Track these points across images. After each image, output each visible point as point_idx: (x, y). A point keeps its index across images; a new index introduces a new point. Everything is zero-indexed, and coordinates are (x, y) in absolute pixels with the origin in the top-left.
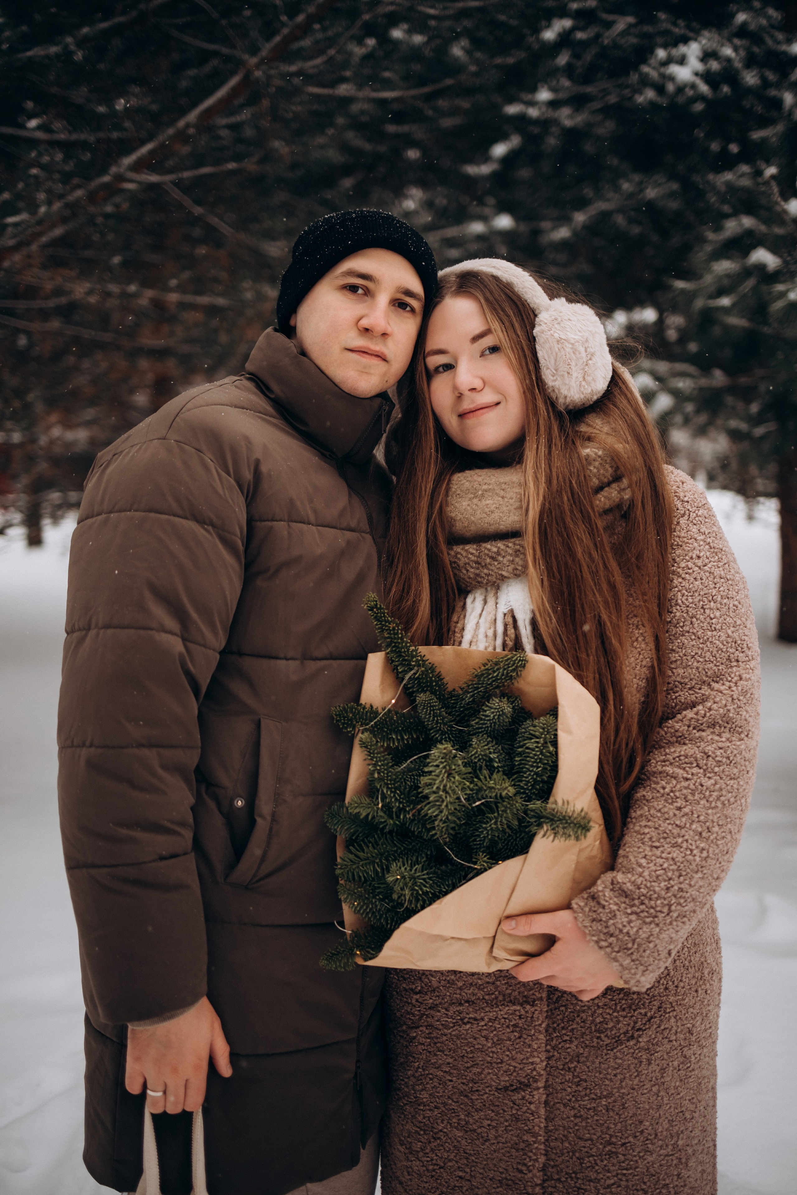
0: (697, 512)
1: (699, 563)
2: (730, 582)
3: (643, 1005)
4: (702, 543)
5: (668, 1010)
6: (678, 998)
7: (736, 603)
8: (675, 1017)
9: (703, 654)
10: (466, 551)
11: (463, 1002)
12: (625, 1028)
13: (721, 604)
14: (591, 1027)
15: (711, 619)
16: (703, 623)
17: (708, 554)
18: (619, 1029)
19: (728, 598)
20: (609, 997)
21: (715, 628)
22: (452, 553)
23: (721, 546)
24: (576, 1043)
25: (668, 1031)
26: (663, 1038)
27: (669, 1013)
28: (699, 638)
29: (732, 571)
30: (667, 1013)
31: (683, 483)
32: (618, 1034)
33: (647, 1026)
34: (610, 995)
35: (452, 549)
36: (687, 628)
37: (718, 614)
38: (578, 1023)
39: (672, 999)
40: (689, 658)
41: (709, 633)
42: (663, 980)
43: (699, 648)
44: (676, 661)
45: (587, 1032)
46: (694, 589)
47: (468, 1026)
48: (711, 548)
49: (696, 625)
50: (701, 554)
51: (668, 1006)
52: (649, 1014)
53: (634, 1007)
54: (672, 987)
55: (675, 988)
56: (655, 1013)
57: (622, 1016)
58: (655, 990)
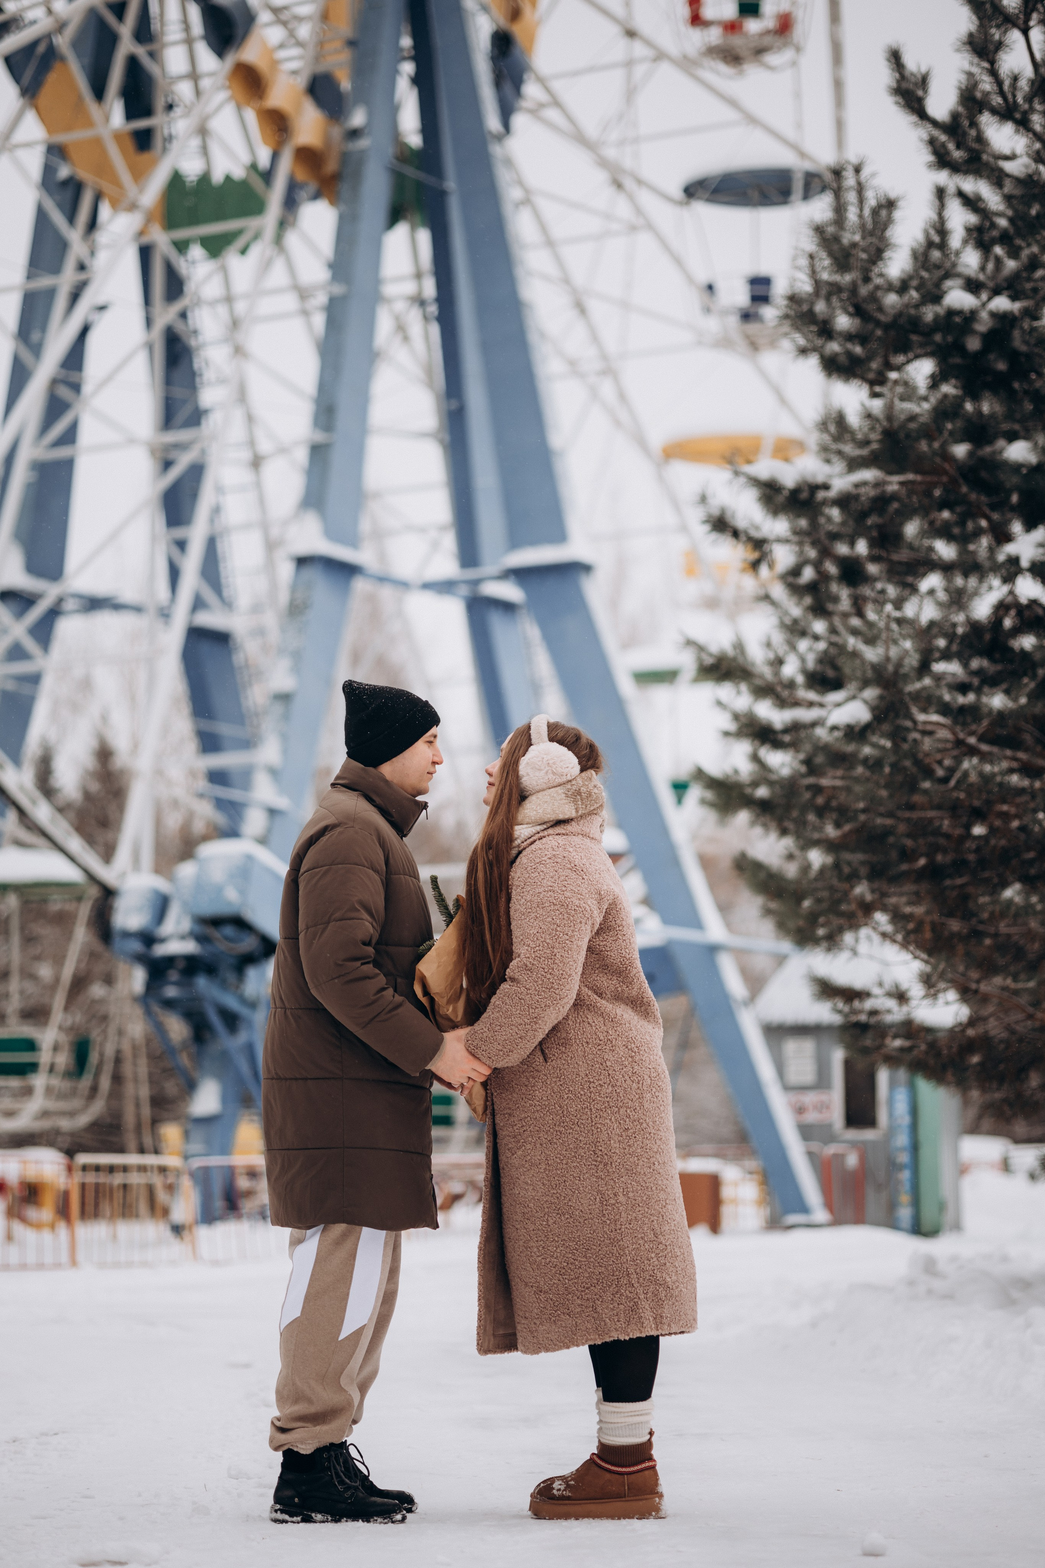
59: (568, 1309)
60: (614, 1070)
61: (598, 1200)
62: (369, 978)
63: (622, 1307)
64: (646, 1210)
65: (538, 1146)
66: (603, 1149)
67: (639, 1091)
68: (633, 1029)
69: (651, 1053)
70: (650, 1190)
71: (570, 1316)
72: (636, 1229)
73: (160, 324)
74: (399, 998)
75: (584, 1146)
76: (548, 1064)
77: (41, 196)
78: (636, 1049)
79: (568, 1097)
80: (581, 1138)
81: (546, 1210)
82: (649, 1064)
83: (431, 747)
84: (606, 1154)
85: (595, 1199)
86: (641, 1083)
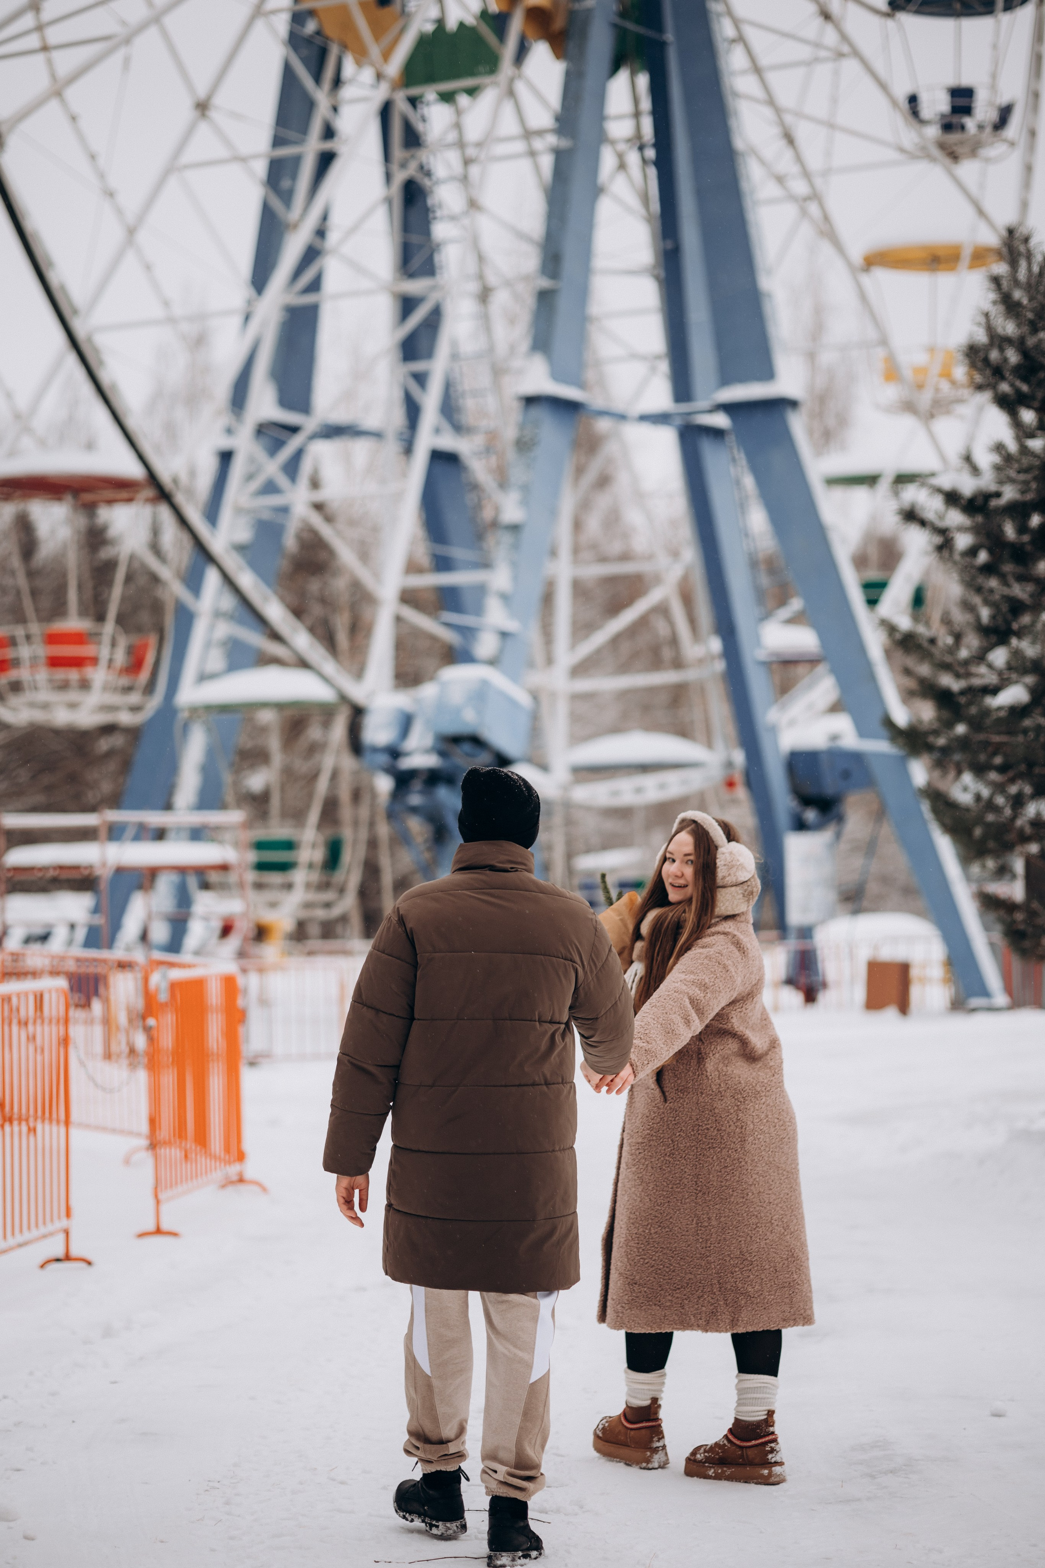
59: (659, 1302)
60: (721, 1117)
61: (695, 1221)
63: (704, 1308)
64: (735, 1232)
65: (650, 1168)
66: (703, 1181)
67: (741, 1135)
68: (742, 1082)
69: (758, 1102)
70: (740, 1216)
71: (660, 1307)
72: (724, 1248)
73: (400, 177)
75: (688, 1177)
76: (667, 1104)
77: (288, 53)
78: (742, 1100)
79: (679, 1135)
80: (686, 1170)
81: (650, 1221)
82: (753, 1112)
84: (705, 1185)
85: (693, 1220)
86: (744, 1127)
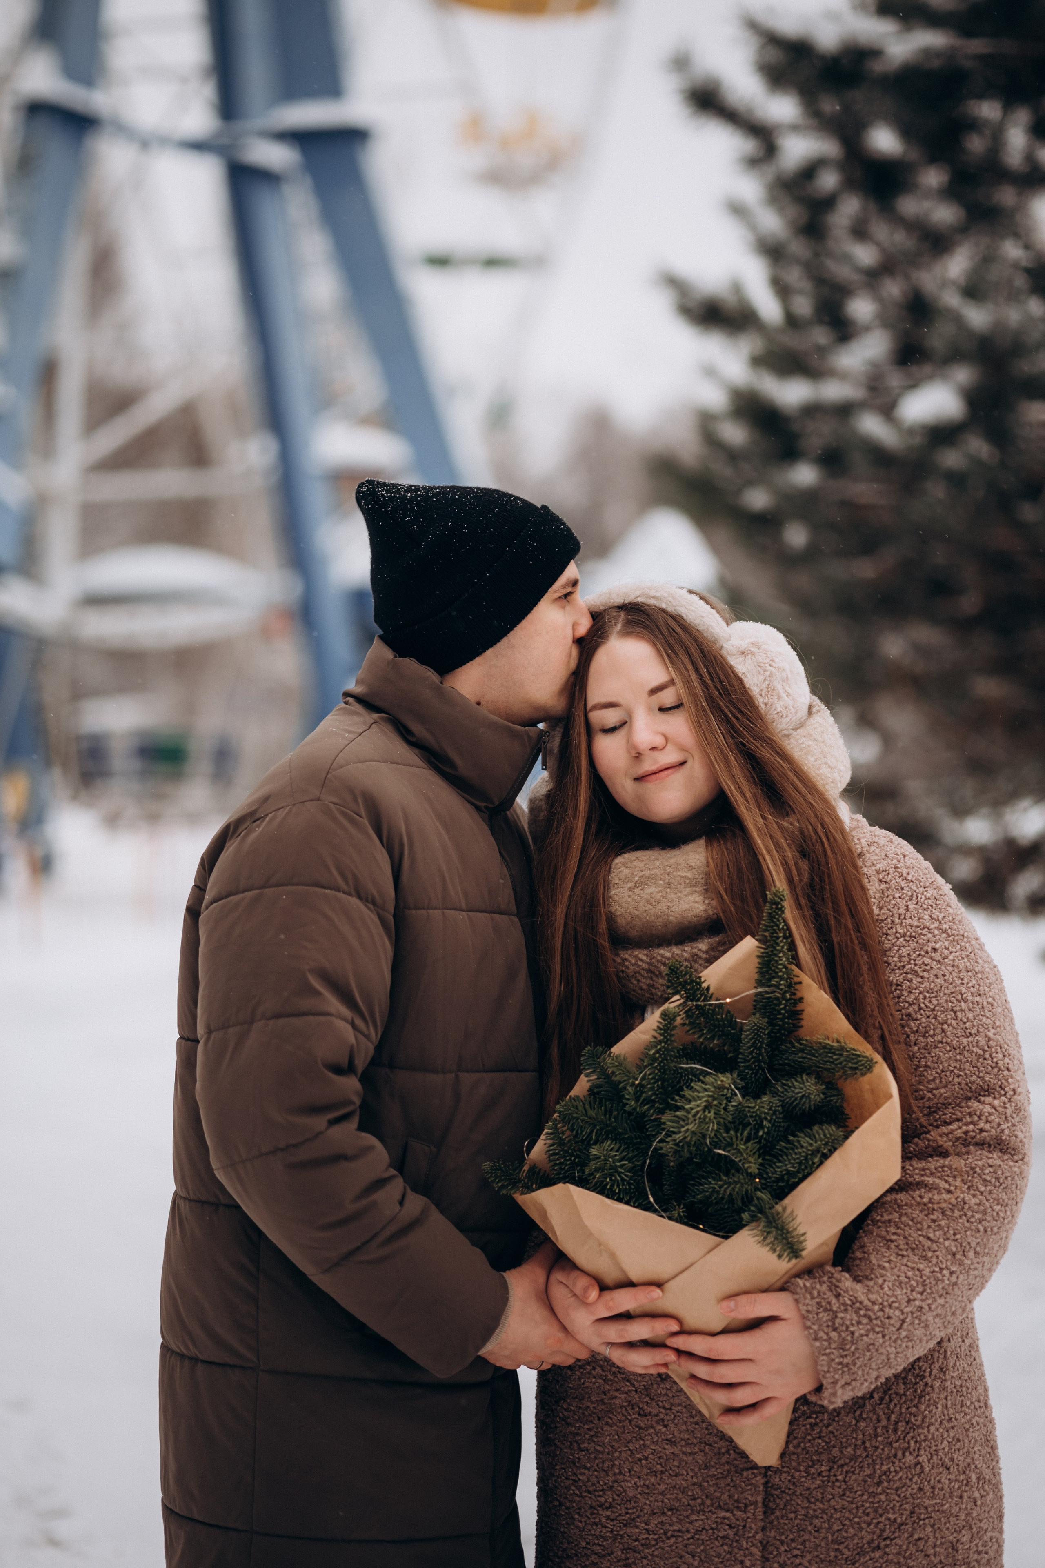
0: (925, 893)
1: (937, 956)
2: (979, 976)
3: (892, 1508)
4: (936, 932)
5: (922, 1516)
6: (935, 1501)
7: (990, 1000)
8: (933, 1526)
9: (962, 1067)
10: (636, 957)
11: (666, 1510)
12: (869, 1537)
13: (973, 1003)
14: (827, 1537)
15: (965, 1023)
16: (956, 1029)
17: (947, 943)
18: (862, 1538)
19: (980, 995)
20: (848, 1499)
21: (970, 1033)
22: (619, 960)
23: (961, 932)
24: (809, 1557)
25: (923, 1542)
26: (917, 1551)
27: (924, 1519)
28: (954, 1048)
29: (980, 961)
30: (921, 1520)
31: (904, 856)
32: (860, 1545)
33: (897, 1535)
34: (848, 1497)
35: (618, 955)
36: (939, 1038)
37: (970, 1015)
38: (810, 1533)
39: (927, 1502)
40: (948, 1073)
41: (965, 1040)
42: (916, 1477)
43: (956, 1060)
44: (934, 1080)
45: (823, 1544)
46: (936, 989)
47: (673, 1540)
48: (949, 936)
49: (949, 1033)
50: (938, 946)
51: (922, 1511)
52: (899, 1520)
53: (880, 1511)
54: (928, 1487)
55: (931, 1490)
56: (906, 1519)
57: (865, 1522)
58: (907, 1490)
62: (345, 1157)
74: (416, 1203)
83: (568, 608)
